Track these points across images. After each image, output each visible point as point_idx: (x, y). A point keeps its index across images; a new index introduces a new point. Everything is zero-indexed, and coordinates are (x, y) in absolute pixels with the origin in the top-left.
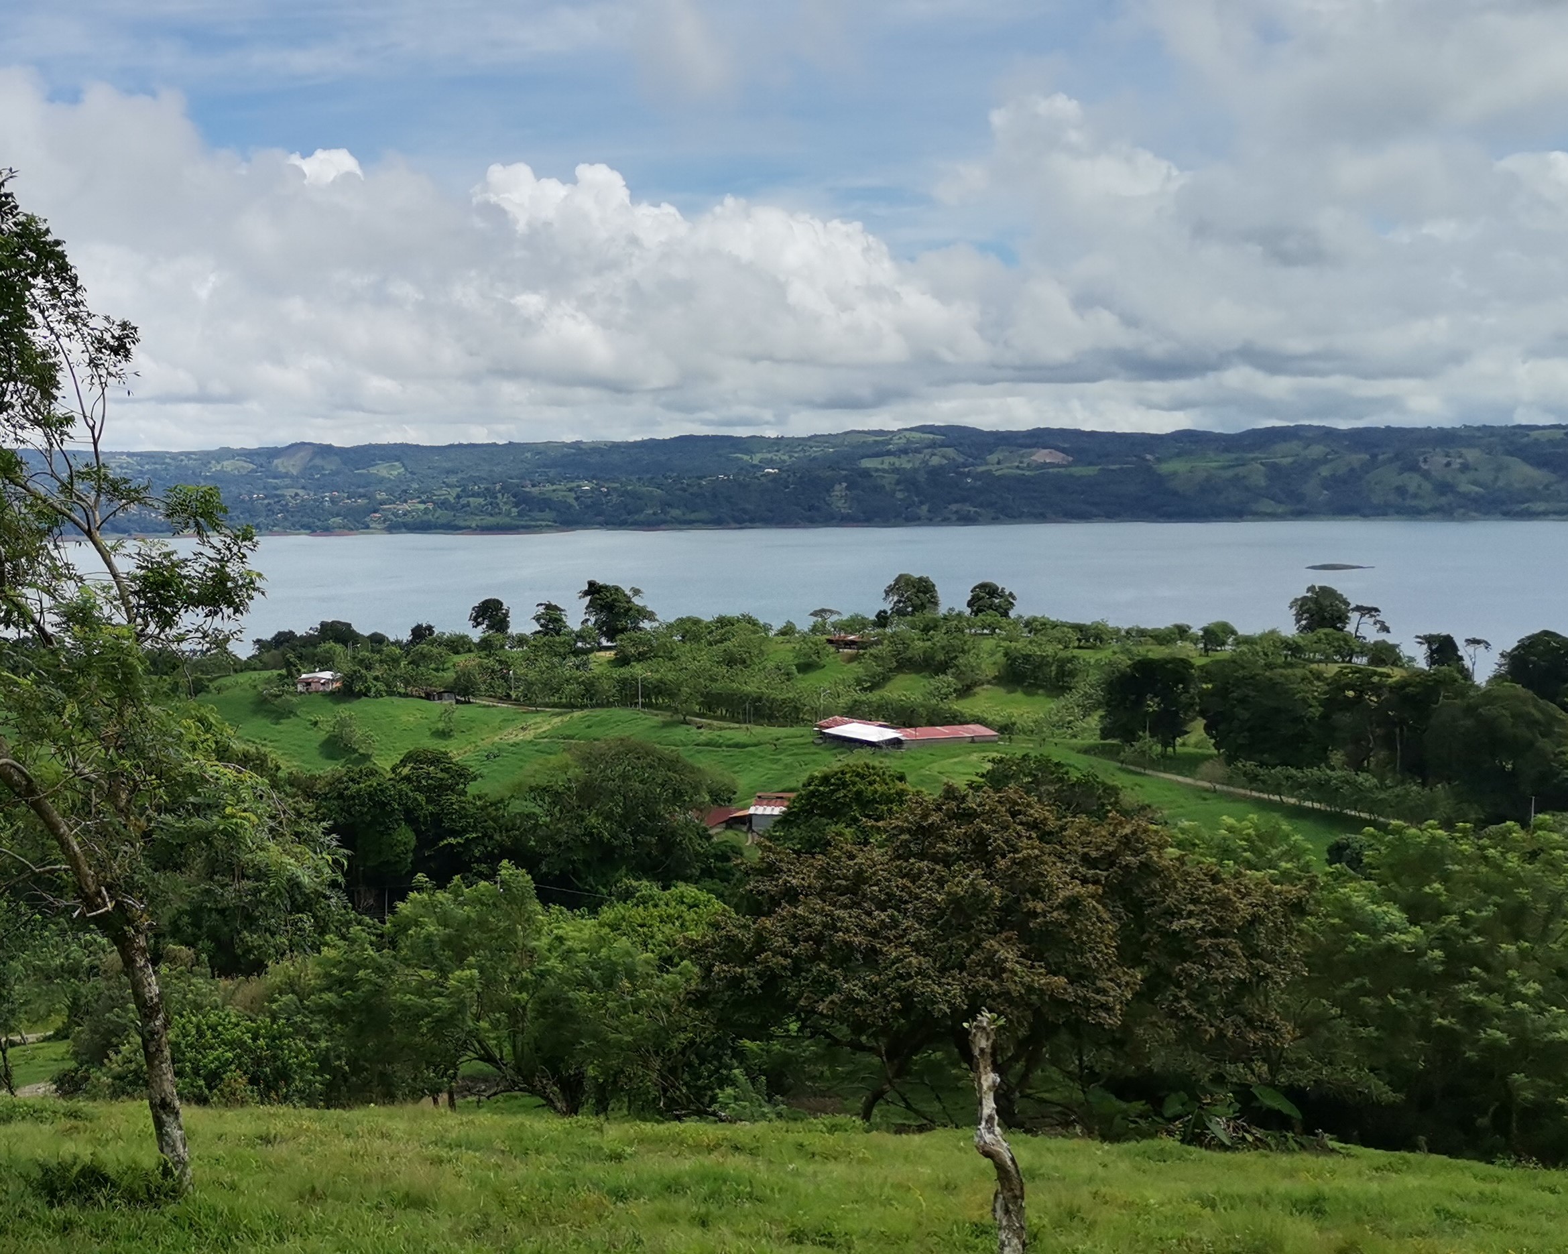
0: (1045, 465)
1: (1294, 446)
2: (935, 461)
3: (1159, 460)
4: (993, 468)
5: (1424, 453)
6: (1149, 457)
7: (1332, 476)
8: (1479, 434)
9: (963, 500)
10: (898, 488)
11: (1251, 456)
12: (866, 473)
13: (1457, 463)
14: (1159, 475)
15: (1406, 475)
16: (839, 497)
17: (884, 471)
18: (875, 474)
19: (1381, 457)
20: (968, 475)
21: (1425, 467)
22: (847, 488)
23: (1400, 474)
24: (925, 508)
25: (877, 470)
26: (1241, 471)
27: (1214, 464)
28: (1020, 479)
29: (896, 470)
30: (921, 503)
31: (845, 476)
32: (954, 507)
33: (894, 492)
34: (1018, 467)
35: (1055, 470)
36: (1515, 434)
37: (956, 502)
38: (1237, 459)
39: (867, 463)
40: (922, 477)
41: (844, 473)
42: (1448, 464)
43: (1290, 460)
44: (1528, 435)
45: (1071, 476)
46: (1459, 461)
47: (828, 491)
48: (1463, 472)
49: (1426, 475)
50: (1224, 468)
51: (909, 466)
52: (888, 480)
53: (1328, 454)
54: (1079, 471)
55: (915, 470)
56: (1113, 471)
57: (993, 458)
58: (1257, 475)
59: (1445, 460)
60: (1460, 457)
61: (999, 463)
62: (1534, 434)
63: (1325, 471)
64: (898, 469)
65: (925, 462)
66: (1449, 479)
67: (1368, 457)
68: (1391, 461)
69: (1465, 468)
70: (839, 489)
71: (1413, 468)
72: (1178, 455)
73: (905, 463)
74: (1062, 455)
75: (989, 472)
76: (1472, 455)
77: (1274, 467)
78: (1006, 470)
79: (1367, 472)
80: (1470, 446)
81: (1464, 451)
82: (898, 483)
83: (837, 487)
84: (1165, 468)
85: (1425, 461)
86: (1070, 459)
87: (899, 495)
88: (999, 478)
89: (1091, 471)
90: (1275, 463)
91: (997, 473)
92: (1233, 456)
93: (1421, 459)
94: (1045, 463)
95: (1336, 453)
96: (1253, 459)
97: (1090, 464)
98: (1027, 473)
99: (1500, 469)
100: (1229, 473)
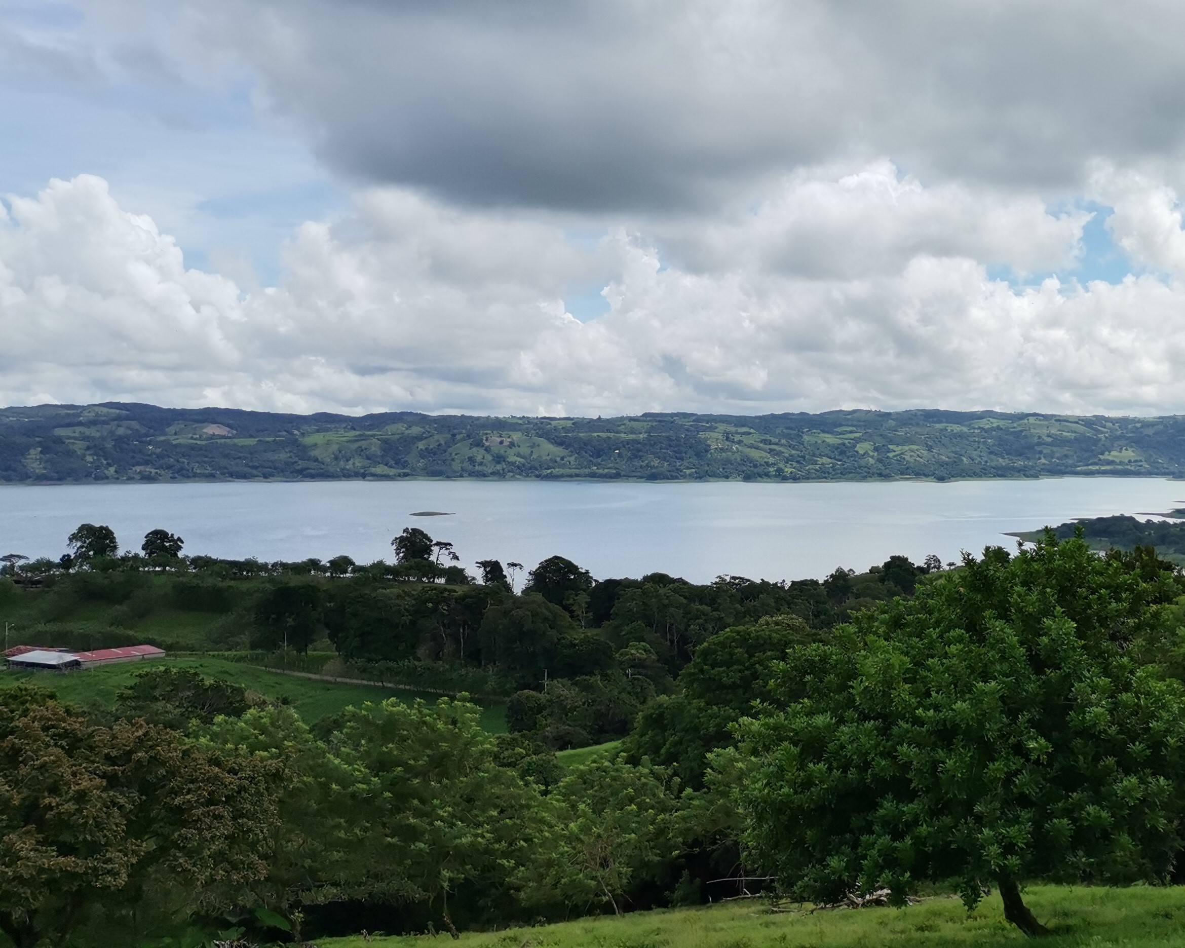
0: (213, 437)
1: (401, 427)
2: (121, 431)
3: (303, 435)
4: (171, 438)
5: (487, 434)
6: (296, 432)
7: (426, 449)
8: (520, 422)
9: (146, 463)
10: (88, 452)
11: (370, 433)
12: (59, 440)
13: (507, 441)
14: (304, 446)
15: (475, 449)
16: (33, 460)
17: (75, 438)
18: (67, 441)
19: (458, 437)
20: (149, 443)
21: (487, 444)
22: (41, 452)
23: (470, 449)
24: (112, 470)
25: (69, 438)
26: (364, 444)
27: (344, 439)
28: (193, 448)
29: (85, 438)
30: (109, 465)
31: (39, 442)
32: (138, 469)
33: (84, 456)
34: (192, 438)
35: (223, 441)
36: (542, 423)
37: (138, 464)
38: (360, 435)
39: (60, 432)
40: (109, 445)
41: (37, 439)
42: (501, 442)
43: (398, 437)
44: (550, 424)
45: (235, 445)
46: (509, 440)
47: (23, 454)
48: (511, 448)
49: (488, 450)
50: (350, 441)
51: (98, 435)
52: (79, 447)
53: (424, 433)
54: (241, 442)
55: (104, 439)
56: (268, 442)
57: (171, 430)
58: (375, 447)
59: (499, 440)
60: (509, 437)
61: (176, 434)
62: (554, 423)
63: (421, 445)
64: (88, 437)
65: (112, 432)
66: (502, 452)
67: (450, 436)
68: (463, 439)
69: (512, 445)
70: (34, 453)
71: (479, 444)
72: (318, 431)
73: (93, 432)
74: (228, 429)
75: (167, 442)
76: (516, 436)
77: (385, 441)
78: (184, 440)
79: (450, 447)
80: (515, 430)
81: (510, 433)
82: (88, 448)
83: (32, 451)
84: (308, 440)
85: (487, 440)
86: (235, 432)
87: (89, 459)
88: (176, 446)
89: (252, 442)
90: (388, 439)
91: (174, 443)
92: (358, 433)
93: (484, 438)
94: (214, 435)
95: (429, 432)
96: (373, 436)
97: (251, 436)
98: (199, 442)
99: (533, 446)
100: (354, 446)
